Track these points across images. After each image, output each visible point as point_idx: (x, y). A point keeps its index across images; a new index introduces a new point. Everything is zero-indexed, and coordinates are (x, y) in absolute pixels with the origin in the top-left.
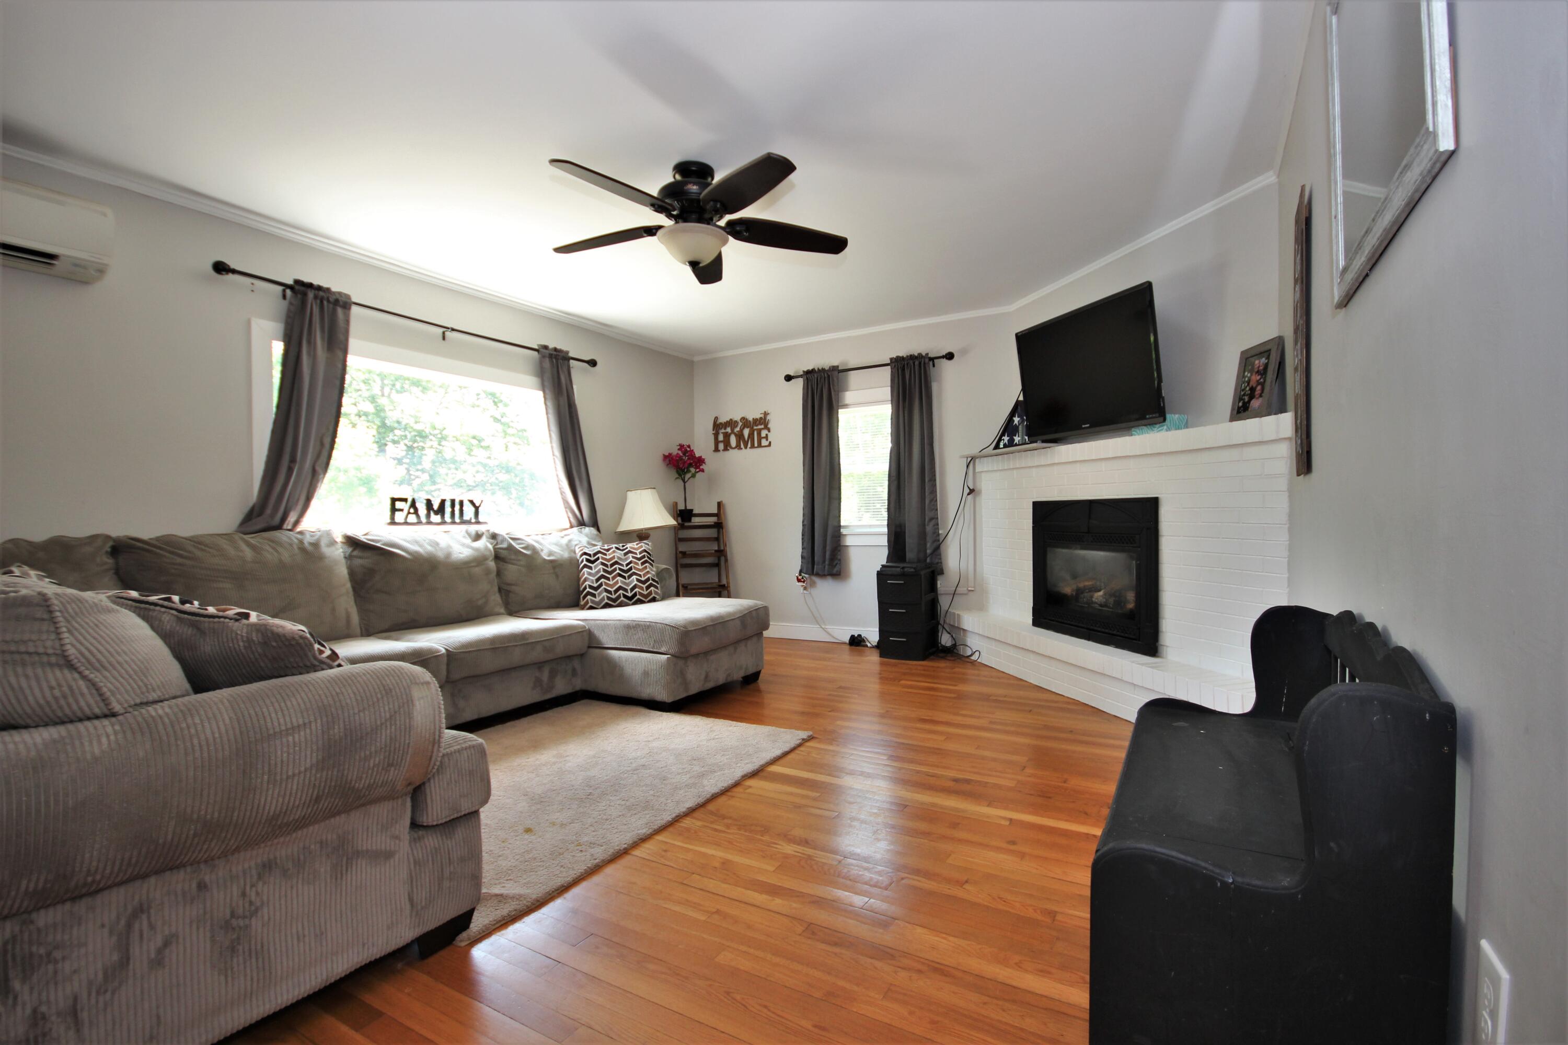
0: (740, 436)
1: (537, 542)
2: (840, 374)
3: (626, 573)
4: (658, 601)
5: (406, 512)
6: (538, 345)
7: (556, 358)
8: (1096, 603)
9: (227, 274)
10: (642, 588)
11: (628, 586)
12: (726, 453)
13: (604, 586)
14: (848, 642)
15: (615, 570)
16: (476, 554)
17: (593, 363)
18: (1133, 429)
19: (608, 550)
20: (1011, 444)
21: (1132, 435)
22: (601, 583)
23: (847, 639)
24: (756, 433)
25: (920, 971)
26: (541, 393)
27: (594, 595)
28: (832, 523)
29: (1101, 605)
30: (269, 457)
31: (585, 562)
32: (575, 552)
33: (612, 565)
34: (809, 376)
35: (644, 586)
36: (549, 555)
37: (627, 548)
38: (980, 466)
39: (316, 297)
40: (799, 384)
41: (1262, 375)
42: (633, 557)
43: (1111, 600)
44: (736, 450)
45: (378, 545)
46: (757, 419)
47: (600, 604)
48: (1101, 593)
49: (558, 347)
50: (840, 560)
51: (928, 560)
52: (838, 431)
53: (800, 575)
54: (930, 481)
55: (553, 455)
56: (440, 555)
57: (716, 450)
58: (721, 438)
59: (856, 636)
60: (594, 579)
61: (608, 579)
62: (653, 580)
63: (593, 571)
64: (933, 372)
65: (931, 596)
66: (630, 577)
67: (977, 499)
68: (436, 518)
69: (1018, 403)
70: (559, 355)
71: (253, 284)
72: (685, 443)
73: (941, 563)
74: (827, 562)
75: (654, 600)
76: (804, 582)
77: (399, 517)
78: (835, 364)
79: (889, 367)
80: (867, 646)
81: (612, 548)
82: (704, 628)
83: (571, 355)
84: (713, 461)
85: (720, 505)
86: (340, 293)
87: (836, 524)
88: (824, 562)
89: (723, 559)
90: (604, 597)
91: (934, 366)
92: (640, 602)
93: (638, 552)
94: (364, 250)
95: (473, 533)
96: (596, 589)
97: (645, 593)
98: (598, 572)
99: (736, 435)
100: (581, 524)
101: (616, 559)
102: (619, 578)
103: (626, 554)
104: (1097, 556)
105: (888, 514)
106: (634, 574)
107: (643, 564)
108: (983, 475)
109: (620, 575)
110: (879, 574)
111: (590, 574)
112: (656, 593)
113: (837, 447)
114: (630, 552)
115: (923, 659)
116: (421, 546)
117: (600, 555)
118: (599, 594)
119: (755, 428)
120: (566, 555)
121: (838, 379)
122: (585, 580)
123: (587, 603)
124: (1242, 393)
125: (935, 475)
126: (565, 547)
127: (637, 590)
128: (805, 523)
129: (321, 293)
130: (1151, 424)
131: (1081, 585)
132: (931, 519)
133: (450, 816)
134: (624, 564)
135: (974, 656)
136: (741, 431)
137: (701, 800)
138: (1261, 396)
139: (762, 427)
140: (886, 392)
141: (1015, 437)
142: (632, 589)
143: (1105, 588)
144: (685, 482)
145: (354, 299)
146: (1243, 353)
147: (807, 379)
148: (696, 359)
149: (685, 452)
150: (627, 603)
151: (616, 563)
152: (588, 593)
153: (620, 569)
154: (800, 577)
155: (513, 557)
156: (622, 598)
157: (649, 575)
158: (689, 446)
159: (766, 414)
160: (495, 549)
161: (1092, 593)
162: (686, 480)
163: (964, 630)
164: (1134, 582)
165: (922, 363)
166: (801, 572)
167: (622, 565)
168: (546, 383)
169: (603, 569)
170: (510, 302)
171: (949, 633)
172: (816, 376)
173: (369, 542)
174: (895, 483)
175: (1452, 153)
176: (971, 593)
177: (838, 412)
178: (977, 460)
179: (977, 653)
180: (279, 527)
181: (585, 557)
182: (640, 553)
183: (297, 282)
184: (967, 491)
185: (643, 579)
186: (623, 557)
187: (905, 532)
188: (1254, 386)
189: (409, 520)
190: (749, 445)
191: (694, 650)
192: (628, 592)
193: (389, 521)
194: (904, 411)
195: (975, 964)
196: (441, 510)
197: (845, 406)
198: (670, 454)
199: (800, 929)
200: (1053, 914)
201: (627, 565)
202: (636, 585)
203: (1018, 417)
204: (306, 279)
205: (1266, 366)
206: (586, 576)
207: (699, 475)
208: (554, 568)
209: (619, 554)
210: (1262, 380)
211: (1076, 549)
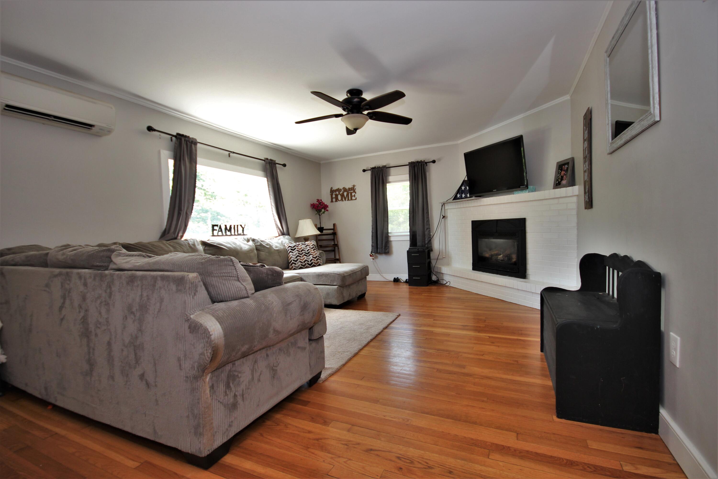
0: (342, 195)
1: (270, 242)
2: (387, 169)
3: (308, 254)
4: (321, 265)
5: (218, 230)
6: (264, 158)
7: (271, 164)
8: (499, 260)
9: (152, 131)
10: (315, 260)
11: (309, 259)
12: (336, 203)
13: (299, 260)
14: (393, 281)
15: (303, 253)
16: (251, 248)
17: (284, 165)
18: (514, 192)
19: (299, 245)
20: (461, 198)
21: (514, 194)
22: (298, 259)
23: (392, 279)
24: (350, 194)
25: (482, 378)
26: (266, 179)
27: (295, 264)
28: (385, 231)
29: (502, 261)
30: (170, 209)
31: (290, 250)
32: (285, 246)
33: (301, 251)
34: (374, 170)
35: (316, 259)
36: (276, 248)
37: (306, 244)
38: (447, 207)
39: (185, 140)
40: (369, 174)
41: (566, 171)
42: (309, 248)
43: (506, 259)
44: (341, 201)
45: (215, 244)
46: (350, 188)
47: (298, 267)
48: (501, 256)
49: (272, 159)
50: (389, 247)
51: (426, 246)
52: (386, 193)
53: (371, 253)
54: (426, 213)
55: (271, 205)
56: (238, 248)
57: (332, 201)
58: (334, 196)
59: (396, 278)
60: (295, 257)
61: (301, 257)
62: (319, 257)
63: (294, 254)
64: (427, 168)
65: (429, 260)
66: (309, 255)
67: (446, 220)
68: (228, 233)
69: (464, 181)
70: (272, 162)
71: (160, 135)
72: (320, 199)
73: (432, 246)
74: (383, 248)
75: (320, 265)
76: (373, 256)
77: (215, 233)
78: (384, 165)
79: (408, 166)
80: (401, 282)
81: (300, 244)
82: (350, 275)
83: (277, 162)
84: (331, 206)
85: (334, 225)
86: (193, 138)
87: (387, 232)
88: (382, 248)
89: (336, 248)
90: (299, 264)
91: (427, 165)
92: (314, 266)
93: (311, 245)
94: (207, 121)
95: (246, 239)
96: (296, 261)
97: (316, 262)
98: (296, 254)
99: (341, 195)
100: (283, 234)
101: (303, 249)
102: (305, 256)
103: (306, 246)
104: (500, 241)
105: (410, 227)
106: (311, 254)
107: (314, 250)
108: (448, 210)
109: (305, 255)
110: (408, 252)
111: (293, 255)
112: (320, 262)
113: (386, 200)
114: (307, 245)
115: (427, 286)
116: (231, 245)
117: (296, 247)
118: (298, 263)
119: (349, 192)
120: (282, 247)
121: (386, 171)
122: (291, 258)
123: (293, 267)
124: (558, 178)
125: (428, 211)
126: (281, 244)
127: (313, 261)
128: (373, 232)
129: (187, 139)
130: (522, 190)
131: (493, 253)
132: (427, 229)
133: (319, 336)
134: (306, 250)
135: (447, 284)
136: (343, 193)
137: (373, 337)
138: (566, 179)
139: (353, 191)
140: (407, 176)
141: (462, 195)
142: (311, 261)
143: (502, 254)
144: (319, 215)
145: (198, 141)
146: (558, 163)
147: (373, 171)
148: (322, 162)
149: (320, 203)
150: (309, 266)
151: (303, 250)
152: (293, 263)
153: (305, 253)
154: (371, 255)
155: (263, 249)
156: (307, 265)
157: (317, 255)
158: (321, 200)
159: (354, 186)
160: (255, 245)
161: (497, 256)
162: (320, 214)
163: (442, 273)
164: (516, 251)
165: (422, 164)
166: (372, 252)
167: (306, 251)
168: (268, 174)
169: (298, 253)
170: (253, 140)
171: (435, 275)
172: (376, 170)
173: (212, 243)
174: (412, 214)
175: (659, 121)
176: (444, 258)
177: (386, 185)
178: (446, 204)
179: (449, 283)
180: (176, 238)
181: (290, 248)
182: (312, 246)
183: (178, 134)
184: (442, 217)
185: (315, 256)
186: (305, 248)
187: (416, 235)
188: (563, 175)
189: (219, 234)
190: (347, 199)
191: (347, 283)
192: (309, 262)
193: (212, 235)
194: (415, 184)
195: (498, 375)
196: (230, 230)
197: (389, 182)
198: (314, 204)
199: (435, 371)
200: (517, 361)
201: (308, 251)
202: (312, 259)
203: (464, 187)
204: (181, 133)
205: (567, 168)
206: (291, 256)
207: (326, 212)
208: (279, 253)
209: (303, 246)
210: (566, 173)
211: (491, 239)
